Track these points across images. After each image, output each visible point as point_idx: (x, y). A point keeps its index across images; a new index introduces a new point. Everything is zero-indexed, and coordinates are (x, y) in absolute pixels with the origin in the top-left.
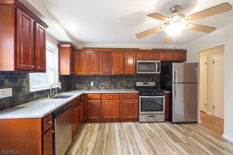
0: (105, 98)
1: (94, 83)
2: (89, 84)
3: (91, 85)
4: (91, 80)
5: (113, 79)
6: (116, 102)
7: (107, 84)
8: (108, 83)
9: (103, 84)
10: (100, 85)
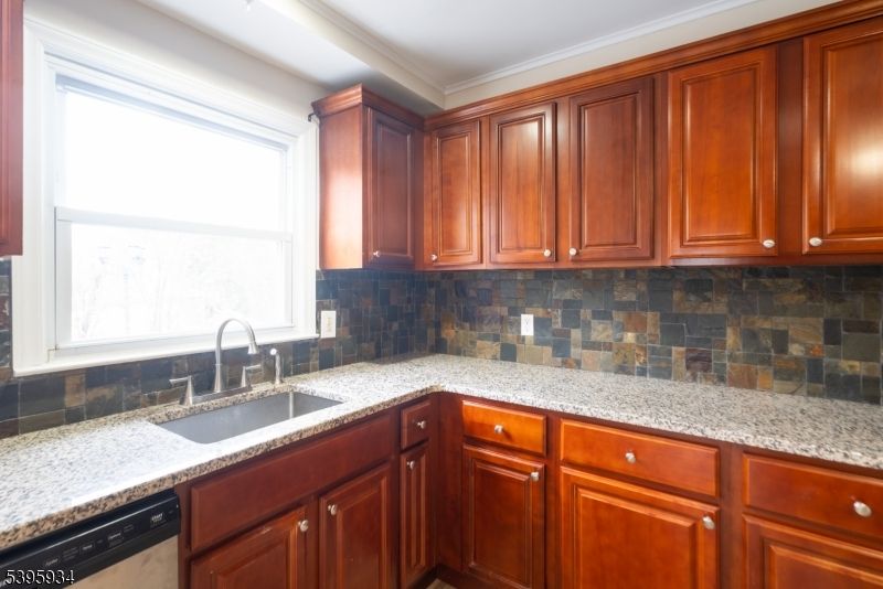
0: (579, 457)
1: (538, 323)
2: (511, 324)
3: (519, 331)
4: (520, 303)
5: (677, 296)
6: (684, 523)
7: (630, 337)
8: (639, 327)
9: (601, 331)
10: (576, 334)
